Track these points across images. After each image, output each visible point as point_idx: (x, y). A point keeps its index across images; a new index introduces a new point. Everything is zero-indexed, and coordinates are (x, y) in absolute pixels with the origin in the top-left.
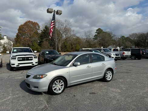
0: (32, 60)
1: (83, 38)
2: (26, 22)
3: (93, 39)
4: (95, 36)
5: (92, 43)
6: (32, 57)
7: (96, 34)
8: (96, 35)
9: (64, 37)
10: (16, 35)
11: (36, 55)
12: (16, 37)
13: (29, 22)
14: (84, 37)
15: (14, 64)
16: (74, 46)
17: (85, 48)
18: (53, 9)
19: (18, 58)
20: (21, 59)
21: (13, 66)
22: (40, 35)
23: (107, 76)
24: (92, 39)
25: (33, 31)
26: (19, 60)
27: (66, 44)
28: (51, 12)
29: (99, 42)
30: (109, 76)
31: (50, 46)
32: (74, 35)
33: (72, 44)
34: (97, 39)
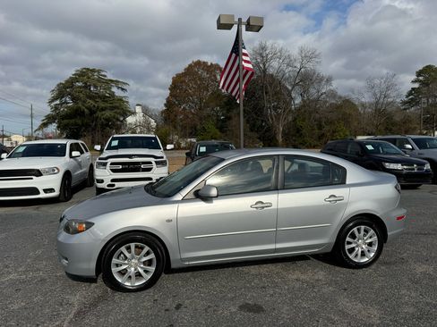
0: (149, 170)
1: (363, 100)
2: (190, 66)
3: (404, 103)
4: (410, 94)
5: (397, 118)
6: (151, 163)
7: (416, 85)
8: (413, 89)
9: (297, 102)
10: (165, 102)
11: (162, 157)
12: (165, 108)
13: (198, 63)
14: (367, 98)
15: (102, 181)
16: (327, 128)
17: (369, 135)
18: (233, 16)
19: (112, 164)
20: (121, 167)
21: (100, 185)
22: (225, 100)
23: (353, 245)
24: (400, 105)
25: (208, 90)
26: (114, 171)
27: (299, 123)
28: (229, 27)
29: (428, 113)
30: (362, 246)
31: (252, 130)
32: (333, 94)
33: (320, 122)
34: (417, 103)
